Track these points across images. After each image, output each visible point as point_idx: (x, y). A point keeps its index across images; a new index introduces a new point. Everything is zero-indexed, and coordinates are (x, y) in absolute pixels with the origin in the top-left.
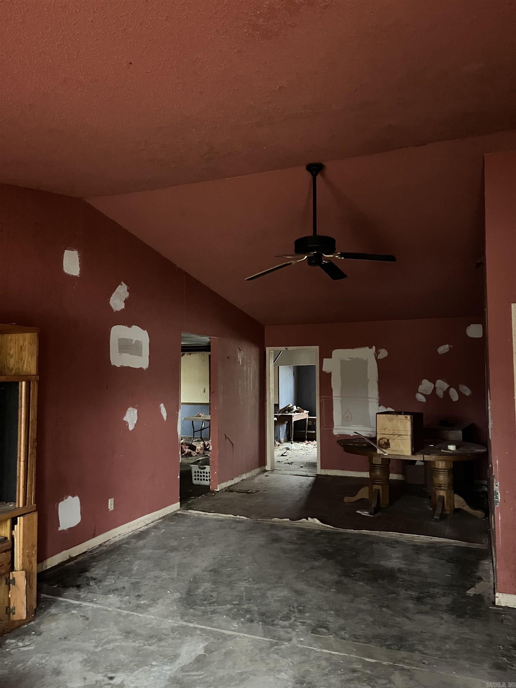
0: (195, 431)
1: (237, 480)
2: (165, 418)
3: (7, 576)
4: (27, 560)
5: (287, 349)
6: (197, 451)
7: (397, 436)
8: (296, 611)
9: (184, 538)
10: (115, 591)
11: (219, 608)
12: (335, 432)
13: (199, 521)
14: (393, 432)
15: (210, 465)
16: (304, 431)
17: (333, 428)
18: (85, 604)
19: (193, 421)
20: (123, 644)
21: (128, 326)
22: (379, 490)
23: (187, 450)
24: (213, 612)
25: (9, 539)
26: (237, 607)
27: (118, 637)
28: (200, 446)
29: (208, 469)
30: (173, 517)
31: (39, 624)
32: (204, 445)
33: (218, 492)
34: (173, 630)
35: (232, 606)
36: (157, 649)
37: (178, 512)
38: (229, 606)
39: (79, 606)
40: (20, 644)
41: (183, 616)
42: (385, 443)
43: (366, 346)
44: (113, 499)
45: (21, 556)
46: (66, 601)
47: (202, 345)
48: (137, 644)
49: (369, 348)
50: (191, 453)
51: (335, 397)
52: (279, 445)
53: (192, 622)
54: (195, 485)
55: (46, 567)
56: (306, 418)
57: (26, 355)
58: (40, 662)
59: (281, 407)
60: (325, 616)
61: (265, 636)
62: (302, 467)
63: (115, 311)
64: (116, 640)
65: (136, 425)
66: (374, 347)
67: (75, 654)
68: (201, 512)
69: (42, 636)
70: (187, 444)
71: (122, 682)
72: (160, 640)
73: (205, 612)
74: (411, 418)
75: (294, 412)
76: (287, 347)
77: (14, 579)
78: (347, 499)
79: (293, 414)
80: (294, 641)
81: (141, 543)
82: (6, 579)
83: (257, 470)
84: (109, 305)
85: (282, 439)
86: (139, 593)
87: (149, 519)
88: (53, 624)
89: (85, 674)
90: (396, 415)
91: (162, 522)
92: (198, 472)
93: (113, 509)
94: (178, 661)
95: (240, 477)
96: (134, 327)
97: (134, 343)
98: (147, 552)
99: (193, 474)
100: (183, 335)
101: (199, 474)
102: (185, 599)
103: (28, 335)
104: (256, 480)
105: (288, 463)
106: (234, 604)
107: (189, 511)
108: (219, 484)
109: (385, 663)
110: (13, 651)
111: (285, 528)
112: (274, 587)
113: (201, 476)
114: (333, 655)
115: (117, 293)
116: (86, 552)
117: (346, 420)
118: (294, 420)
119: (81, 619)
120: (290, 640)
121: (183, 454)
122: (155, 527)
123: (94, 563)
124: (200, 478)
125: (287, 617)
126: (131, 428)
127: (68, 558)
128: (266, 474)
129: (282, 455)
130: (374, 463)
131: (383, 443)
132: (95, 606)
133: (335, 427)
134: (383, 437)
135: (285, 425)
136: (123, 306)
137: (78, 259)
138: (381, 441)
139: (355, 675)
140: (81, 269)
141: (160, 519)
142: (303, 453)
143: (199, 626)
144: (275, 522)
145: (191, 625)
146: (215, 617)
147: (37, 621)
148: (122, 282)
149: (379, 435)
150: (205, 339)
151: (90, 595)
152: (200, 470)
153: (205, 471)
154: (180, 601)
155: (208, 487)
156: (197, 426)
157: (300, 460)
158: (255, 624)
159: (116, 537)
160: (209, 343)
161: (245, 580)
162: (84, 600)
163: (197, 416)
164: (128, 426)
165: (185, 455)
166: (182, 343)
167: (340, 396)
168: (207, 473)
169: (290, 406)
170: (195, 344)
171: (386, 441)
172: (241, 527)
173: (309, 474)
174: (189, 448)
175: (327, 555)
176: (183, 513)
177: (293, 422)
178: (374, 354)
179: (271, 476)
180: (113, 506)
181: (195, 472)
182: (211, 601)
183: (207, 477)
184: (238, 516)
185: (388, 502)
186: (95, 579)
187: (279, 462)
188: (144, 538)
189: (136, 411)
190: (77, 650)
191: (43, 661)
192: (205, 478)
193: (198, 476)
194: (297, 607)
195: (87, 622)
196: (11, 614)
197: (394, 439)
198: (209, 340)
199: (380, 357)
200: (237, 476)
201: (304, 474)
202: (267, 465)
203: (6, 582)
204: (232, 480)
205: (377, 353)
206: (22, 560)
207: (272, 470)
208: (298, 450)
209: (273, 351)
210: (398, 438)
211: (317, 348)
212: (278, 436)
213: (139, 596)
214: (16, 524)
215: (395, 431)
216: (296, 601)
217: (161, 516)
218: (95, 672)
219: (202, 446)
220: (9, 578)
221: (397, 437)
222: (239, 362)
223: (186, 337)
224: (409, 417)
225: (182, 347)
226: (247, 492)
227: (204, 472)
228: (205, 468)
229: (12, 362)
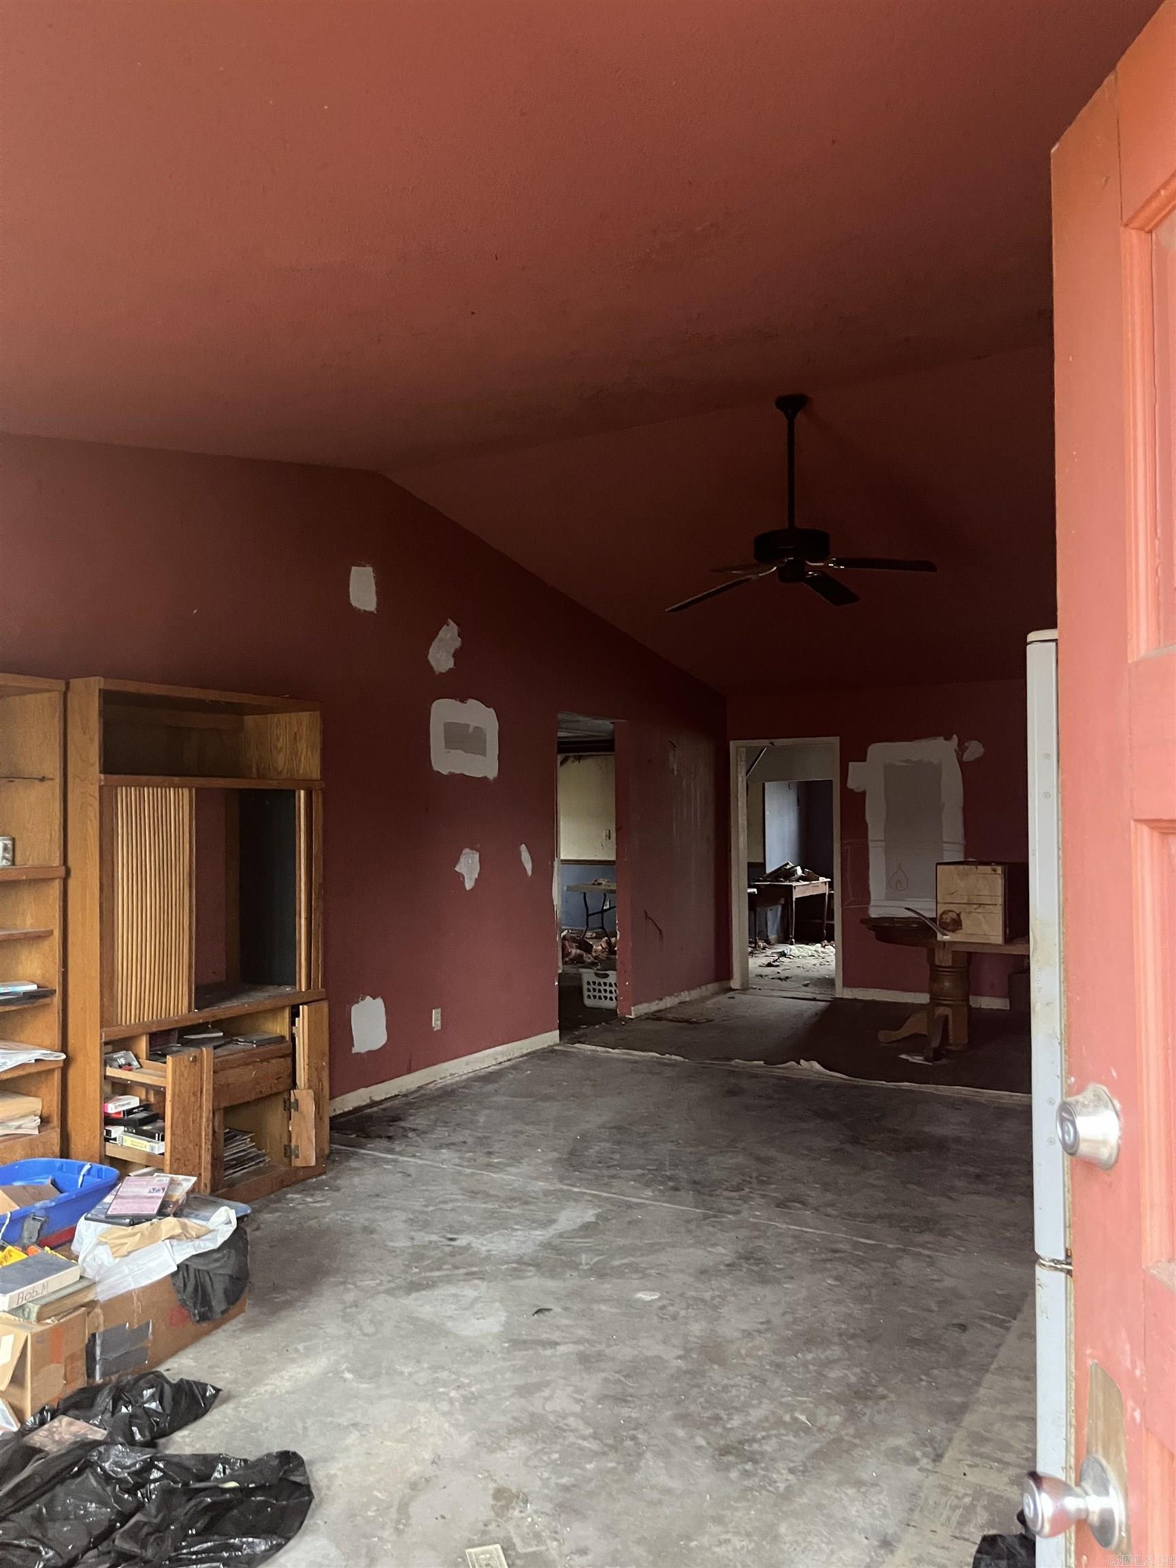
0: (590, 912)
1: (669, 1002)
2: (529, 872)
3: (286, 1097)
4: (315, 1074)
5: (772, 743)
6: (594, 954)
7: (975, 906)
8: (754, 1181)
9: (565, 1084)
10: (449, 1145)
11: (624, 1173)
12: (874, 913)
13: (593, 1060)
14: (969, 900)
15: (615, 970)
16: (819, 921)
17: (869, 903)
18: (401, 1158)
19: (585, 894)
20: (467, 1204)
21: (460, 701)
22: (947, 1016)
23: (574, 951)
24: (613, 1177)
25: (288, 1039)
26: (654, 1172)
27: (460, 1197)
28: (601, 945)
29: (612, 977)
30: (546, 1054)
31: (335, 1178)
32: (609, 943)
33: (632, 1019)
34: (547, 1193)
35: (646, 1172)
36: (521, 1212)
37: (556, 1048)
38: (639, 1171)
39: (395, 1161)
40: (309, 1200)
41: (561, 1179)
42: (953, 920)
43: (939, 735)
44: (439, 1010)
45: (306, 1067)
46: (373, 1155)
47: (599, 738)
48: (490, 1206)
49: (946, 739)
50: (581, 956)
51: (872, 841)
52: (764, 948)
53: (578, 1187)
54: (590, 1008)
55: (335, 1110)
56: (825, 894)
57: (302, 746)
58: (343, 1219)
59: (770, 869)
60: (802, 1189)
61: (696, 1207)
62: (806, 985)
63: (437, 673)
64: (457, 1200)
65: (477, 880)
66: (955, 736)
67: (395, 1213)
68: (599, 1048)
69: (341, 1192)
70: (574, 940)
71: (469, 1244)
72: (526, 1203)
73: (597, 1177)
74: (1004, 872)
75: (797, 880)
76: (772, 740)
77: (296, 1100)
78: (883, 1036)
79: (794, 884)
80: (745, 1214)
81: (490, 1087)
82: (285, 1102)
83: (712, 987)
84: (428, 662)
85: (772, 937)
86: (491, 1150)
87: (503, 1053)
88: (356, 1180)
89: (413, 1234)
90: (974, 867)
91: (526, 1061)
92: (594, 983)
93: (440, 1028)
94: (554, 1226)
95: (677, 996)
96: (471, 702)
97: (471, 730)
98: (501, 1099)
99: (585, 987)
100: (560, 716)
101: (597, 987)
102: (566, 1160)
103: (305, 716)
104: (709, 1004)
105: (780, 979)
106: (648, 1170)
107: (577, 1045)
108: (635, 1005)
109: (890, 1246)
110: (299, 1207)
111: (755, 1076)
112: (721, 1152)
113: (600, 991)
114: (806, 1232)
115: (441, 640)
116: (396, 1096)
117: (896, 887)
118: (797, 894)
119: (400, 1175)
120: (737, 1213)
121: (567, 959)
122: (514, 1067)
123: (412, 1111)
124: (597, 994)
125: (738, 1188)
126: (469, 885)
127: (368, 1101)
128: (730, 994)
129: (769, 965)
130: (937, 963)
131: (948, 921)
132: (419, 1162)
133: (872, 903)
134: (949, 909)
135: (780, 908)
136: (451, 664)
137: (373, 581)
138: (944, 916)
139: (837, 1255)
140: (378, 599)
141: (521, 1057)
142: (815, 961)
143: (588, 1191)
144: (735, 1067)
145: (576, 1190)
146: (615, 1182)
147: (330, 1174)
148: (450, 620)
149: (943, 905)
150: (604, 725)
151: (410, 1149)
152: (597, 980)
153: (607, 980)
154: (557, 1162)
155: (613, 1012)
156: (594, 905)
157: (807, 974)
158: (682, 1193)
159: (445, 1077)
160: (613, 732)
161: (673, 1142)
162: (400, 1153)
163: (594, 884)
164: (463, 882)
165: (571, 960)
166: (561, 734)
167: (883, 838)
168: (611, 985)
169: (788, 867)
170: (585, 737)
171: (954, 916)
172: (669, 1072)
173: (818, 997)
174: (578, 948)
175: (827, 1116)
176: (565, 1049)
177: (794, 900)
178: (955, 750)
179: (740, 997)
180: (439, 1023)
181: (588, 983)
182: (610, 1164)
183: (611, 992)
184: (667, 1056)
185: (966, 1041)
186: (414, 1130)
187: (761, 976)
188: (495, 1081)
189: (477, 856)
190: (397, 1209)
191: (347, 1219)
192: (608, 995)
193: (594, 990)
194: (757, 1178)
195: (410, 1179)
196: (293, 1157)
197: (970, 913)
198: (611, 726)
199: (968, 757)
200: (670, 995)
201: (809, 996)
202: (732, 978)
203: (285, 1106)
204: (661, 999)
205: (961, 749)
206: (308, 1074)
207: (745, 988)
208: (804, 957)
209: (744, 749)
210: (979, 910)
211: (835, 741)
212: (765, 930)
213: (490, 1153)
214: (298, 1016)
215: (971, 897)
216: (757, 1170)
217: (525, 1052)
218: (425, 1232)
219: (604, 945)
220: (289, 1099)
221: (976, 909)
222: (673, 769)
223: (568, 721)
224: (999, 869)
225: (560, 743)
226: (687, 1021)
227: (605, 984)
228: (607, 976)
229: (281, 760)
